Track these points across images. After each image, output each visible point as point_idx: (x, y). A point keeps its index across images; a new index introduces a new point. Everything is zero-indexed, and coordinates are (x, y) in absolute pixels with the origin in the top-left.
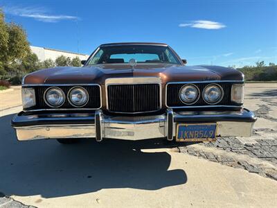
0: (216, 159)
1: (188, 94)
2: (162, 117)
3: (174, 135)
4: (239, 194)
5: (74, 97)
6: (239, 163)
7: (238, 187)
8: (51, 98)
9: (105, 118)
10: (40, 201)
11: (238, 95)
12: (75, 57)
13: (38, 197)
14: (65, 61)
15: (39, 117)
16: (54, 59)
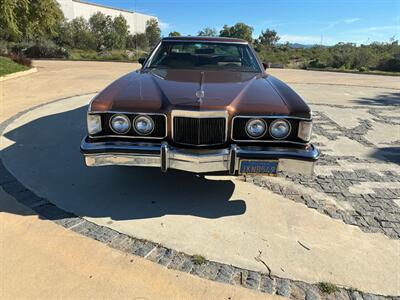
0: (281, 191)
1: (255, 127)
2: (226, 151)
3: (236, 168)
4: (289, 227)
5: (140, 125)
6: (302, 197)
7: (292, 221)
8: (116, 124)
9: (171, 150)
10: (110, 223)
11: (305, 132)
12: (118, 16)
13: (109, 219)
14: (104, 22)
15: (107, 144)
16: (87, 18)
